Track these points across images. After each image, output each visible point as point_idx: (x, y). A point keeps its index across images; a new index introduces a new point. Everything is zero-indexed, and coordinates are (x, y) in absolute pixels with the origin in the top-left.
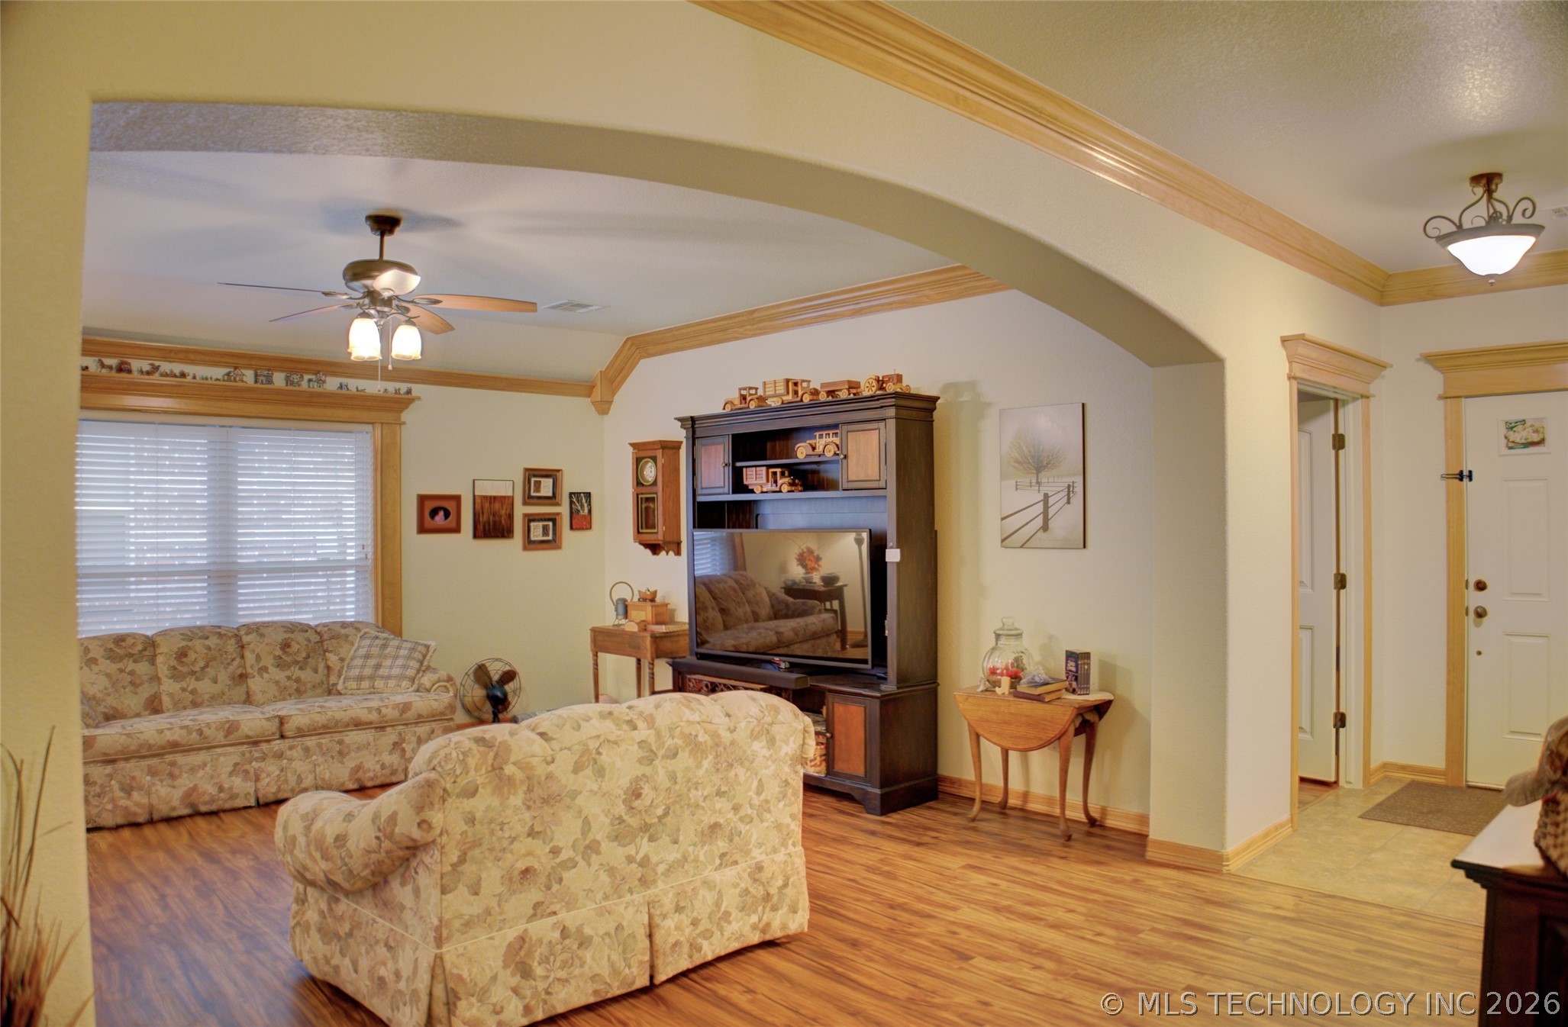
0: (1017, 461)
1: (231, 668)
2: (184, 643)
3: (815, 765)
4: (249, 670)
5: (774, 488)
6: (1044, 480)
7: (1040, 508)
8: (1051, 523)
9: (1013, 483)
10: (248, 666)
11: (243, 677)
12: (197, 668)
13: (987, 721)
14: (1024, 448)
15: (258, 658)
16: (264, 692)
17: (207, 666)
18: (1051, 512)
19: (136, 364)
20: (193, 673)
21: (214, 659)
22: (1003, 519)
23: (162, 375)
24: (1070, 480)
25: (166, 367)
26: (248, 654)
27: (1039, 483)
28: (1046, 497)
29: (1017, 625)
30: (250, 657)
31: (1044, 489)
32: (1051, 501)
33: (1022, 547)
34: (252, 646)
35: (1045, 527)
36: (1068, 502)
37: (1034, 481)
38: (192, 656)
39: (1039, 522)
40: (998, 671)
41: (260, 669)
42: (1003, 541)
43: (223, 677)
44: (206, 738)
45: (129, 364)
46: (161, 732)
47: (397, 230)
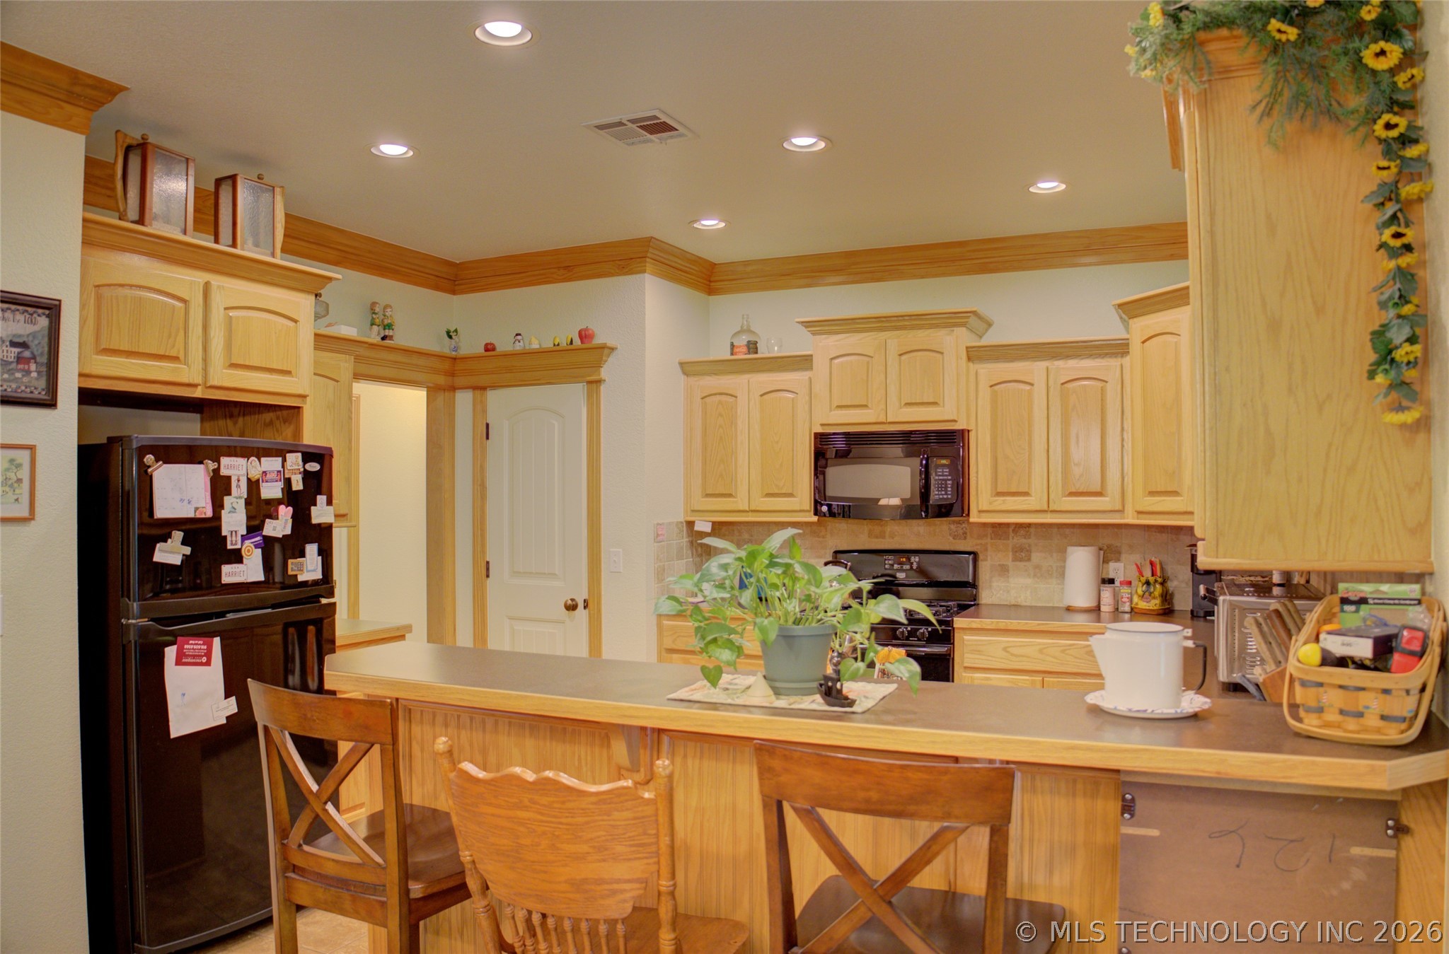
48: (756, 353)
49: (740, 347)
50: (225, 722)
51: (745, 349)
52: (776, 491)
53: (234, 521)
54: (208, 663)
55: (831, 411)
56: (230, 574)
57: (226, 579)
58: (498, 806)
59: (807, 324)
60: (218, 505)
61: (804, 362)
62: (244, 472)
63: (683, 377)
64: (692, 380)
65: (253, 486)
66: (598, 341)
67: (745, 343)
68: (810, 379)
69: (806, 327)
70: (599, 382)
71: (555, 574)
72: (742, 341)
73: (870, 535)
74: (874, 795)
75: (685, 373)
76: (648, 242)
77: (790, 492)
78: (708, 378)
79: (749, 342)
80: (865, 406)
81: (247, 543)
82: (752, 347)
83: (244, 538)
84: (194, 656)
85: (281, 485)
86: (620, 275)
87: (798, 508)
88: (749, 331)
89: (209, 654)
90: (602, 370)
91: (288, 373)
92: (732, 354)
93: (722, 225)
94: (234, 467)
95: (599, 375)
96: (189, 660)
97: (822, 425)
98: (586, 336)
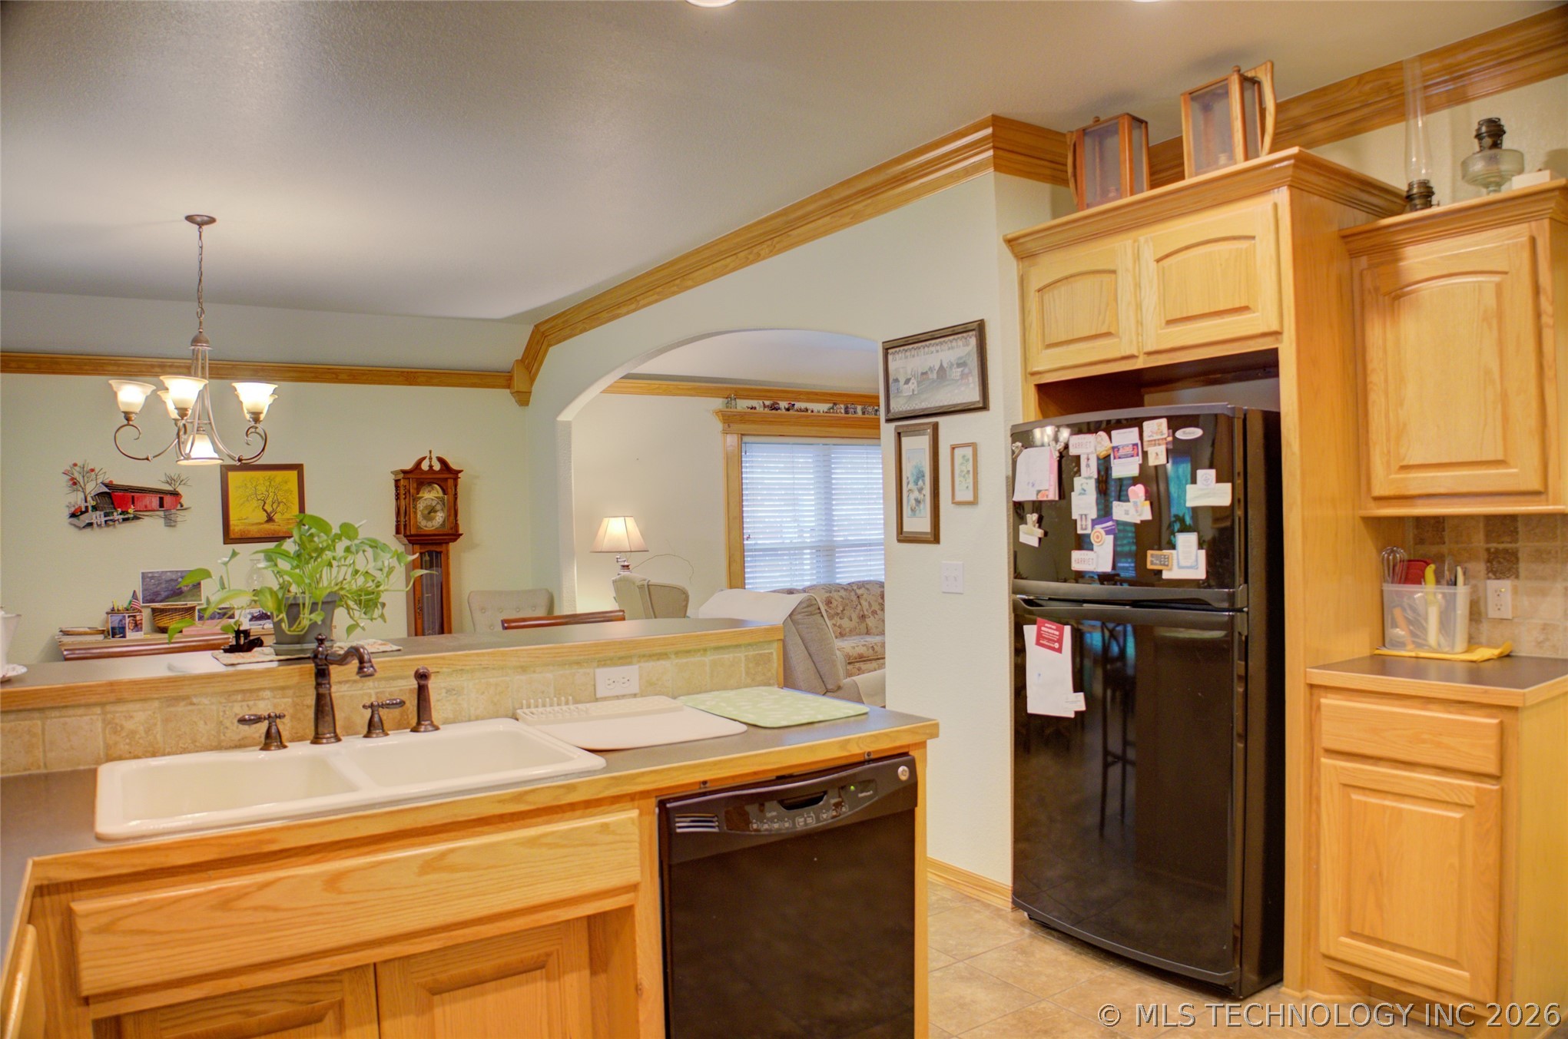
1: (857, 611)
2: (828, 595)
4: (866, 613)
10: (865, 609)
11: (863, 617)
12: (839, 611)
15: (870, 605)
16: (877, 627)
17: (844, 610)
19: (783, 404)
20: (838, 614)
21: (847, 605)
23: (797, 410)
25: (798, 405)
26: (862, 602)
30: (865, 604)
34: (864, 596)
38: (835, 603)
41: (872, 612)
43: (854, 617)
44: (876, 652)
45: (778, 404)
46: (854, 648)
50: (1072, 715)
54: (1060, 651)
56: (1080, 561)
62: (1094, 450)
81: (1098, 527)
83: (1095, 522)
89: (1060, 641)
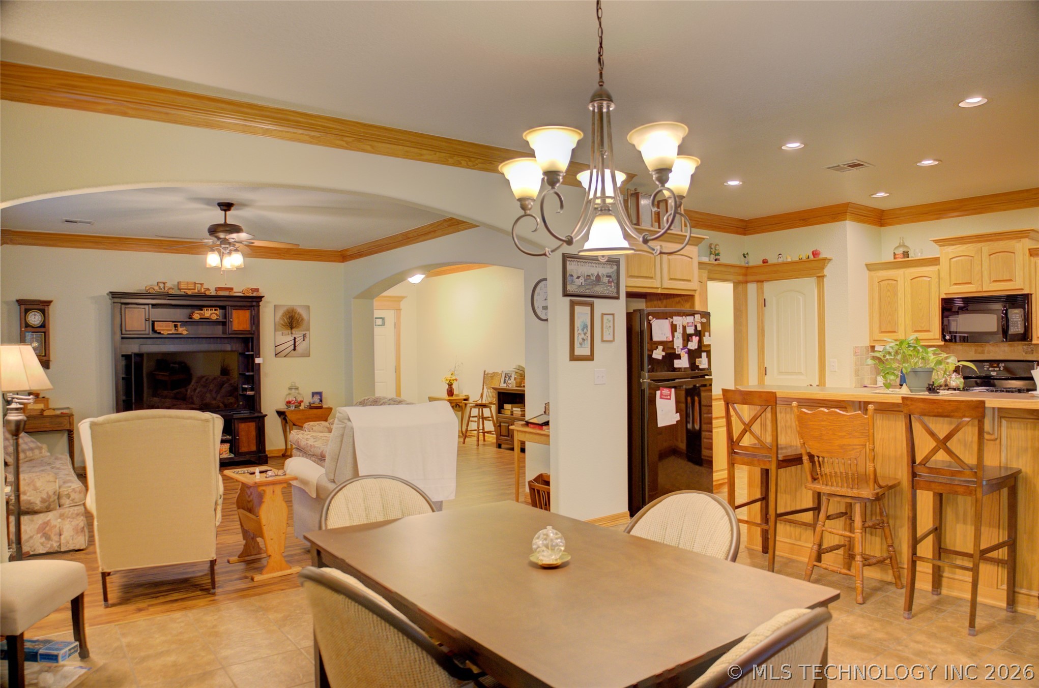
0: (283, 325)
3: (227, 453)
5: (176, 332)
6: (294, 332)
7: (292, 342)
8: (297, 348)
9: (281, 333)
13: (299, 419)
14: (286, 320)
18: (297, 344)
22: (276, 346)
24: (304, 333)
27: (292, 333)
28: (295, 338)
29: (296, 385)
31: (294, 336)
32: (297, 340)
33: (285, 357)
35: (294, 349)
36: (304, 340)
37: (290, 332)
39: (292, 347)
40: (292, 402)
42: (276, 355)
47: (232, 208)
48: (908, 257)
49: (899, 254)
50: (675, 423)
51: (901, 256)
52: (920, 329)
53: (678, 343)
54: (670, 399)
55: (950, 286)
56: (677, 364)
57: (676, 366)
58: (815, 421)
59: (936, 241)
60: (673, 336)
61: (935, 261)
62: (681, 323)
63: (868, 272)
64: (873, 273)
65: (684, 328)
66: (822, 256)
67: (902, 252)
68: (939, 270)
69: (936, 243)
70: (823, 276)
71: (801, 373)
72: (900, 251)
73: (976, 352)
74: (940, 410)
75: (869, 270)
76: (847, 205)
77: (928, 329)
78: (882, 272)
79: (904, 252)
80: (970, 283)
81: (683, 351)
82: (906, 254)
83: (682, 349)
84: (665, 396)
85: (693, 328)
86: (832, 222)
87: (932, 338)
88: (904, 246)
89: (670, 395)
90: (825, 270)
91: (689, 281)
92: (895, 258)
93: (888, 194)
94: (678, 321)
95: (823, 273)
96: (664, 397)
97: (945, 294)
98: (816, 254)
